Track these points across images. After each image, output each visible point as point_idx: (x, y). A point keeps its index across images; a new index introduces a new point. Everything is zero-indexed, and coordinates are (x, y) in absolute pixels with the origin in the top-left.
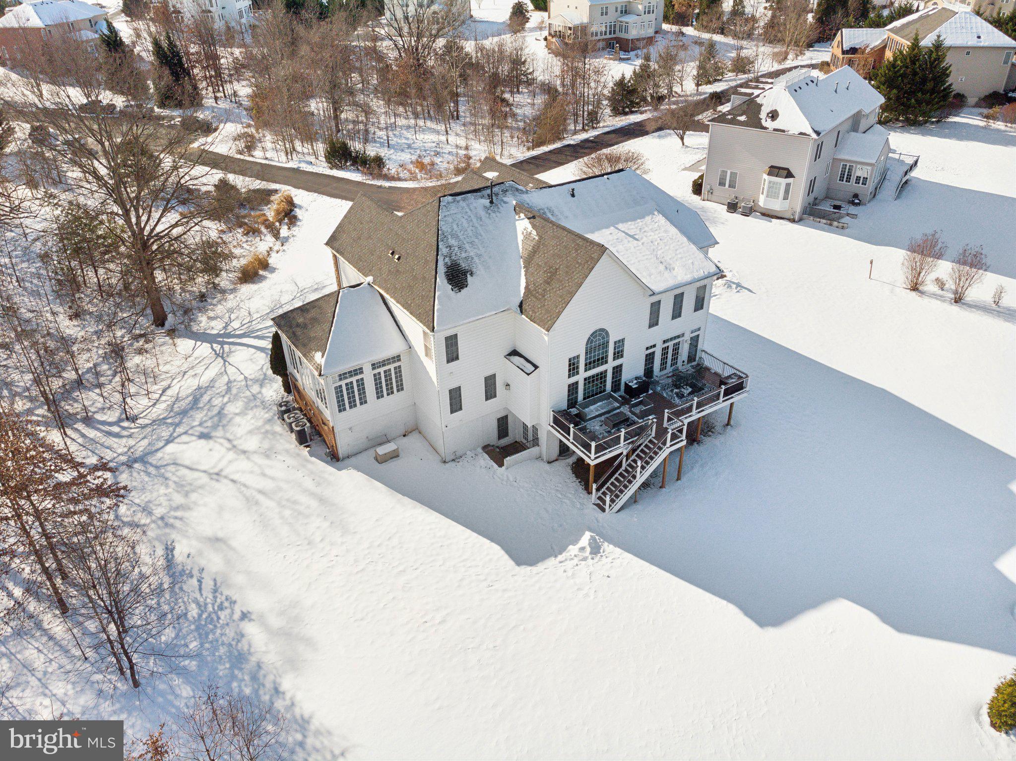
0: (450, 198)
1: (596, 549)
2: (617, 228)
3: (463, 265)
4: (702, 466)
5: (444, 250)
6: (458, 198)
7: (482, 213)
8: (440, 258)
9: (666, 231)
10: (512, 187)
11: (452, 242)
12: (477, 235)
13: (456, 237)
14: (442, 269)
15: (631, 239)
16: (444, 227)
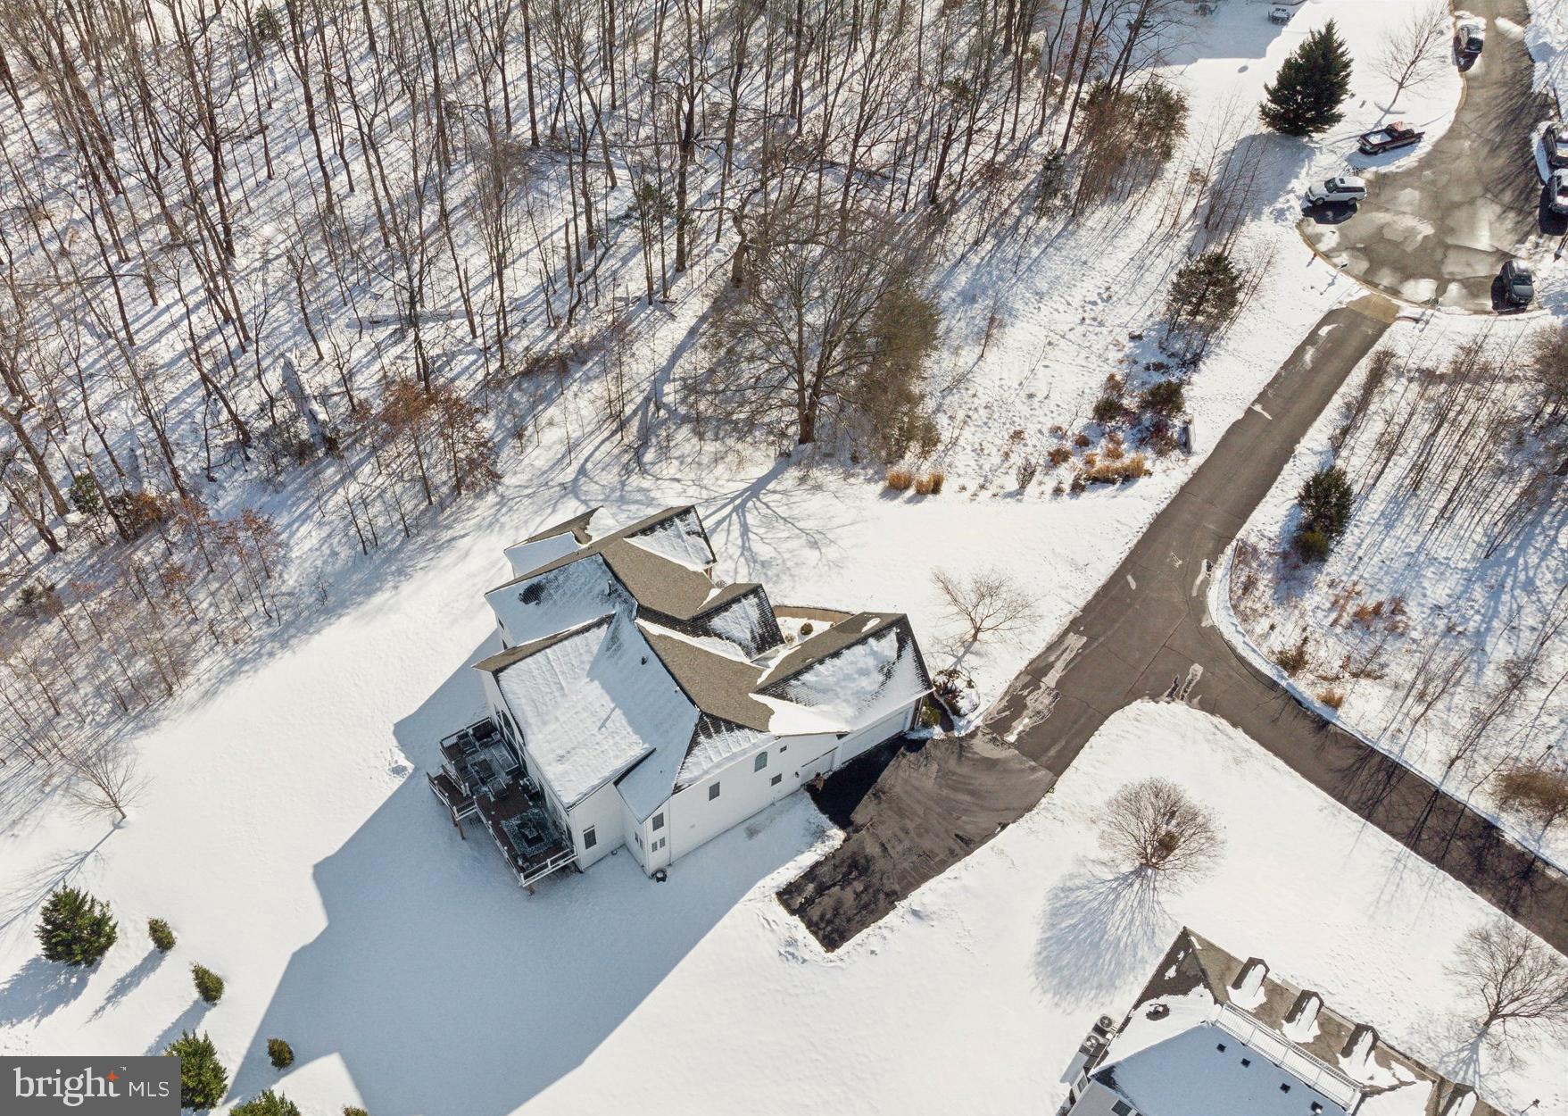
0: (601, 560)
1: (398, 770)
2: (613, 710)
3: (543, 595)
4: (476, 859)
5: (551, 576)
6: (604, 567)
7: (596, 591)
8: (544, 576)
9: (616, 757)
10: (633, 606)
11: (561, 578)
12: (573, 595)
13: (566, 580)
14: (535, 581)
15: (599, 725)
16: (572, 568)
